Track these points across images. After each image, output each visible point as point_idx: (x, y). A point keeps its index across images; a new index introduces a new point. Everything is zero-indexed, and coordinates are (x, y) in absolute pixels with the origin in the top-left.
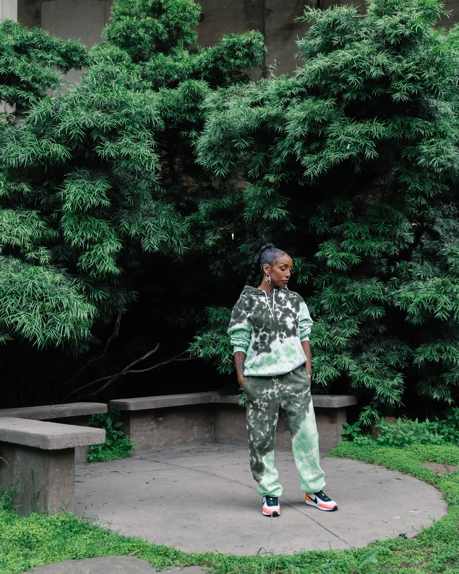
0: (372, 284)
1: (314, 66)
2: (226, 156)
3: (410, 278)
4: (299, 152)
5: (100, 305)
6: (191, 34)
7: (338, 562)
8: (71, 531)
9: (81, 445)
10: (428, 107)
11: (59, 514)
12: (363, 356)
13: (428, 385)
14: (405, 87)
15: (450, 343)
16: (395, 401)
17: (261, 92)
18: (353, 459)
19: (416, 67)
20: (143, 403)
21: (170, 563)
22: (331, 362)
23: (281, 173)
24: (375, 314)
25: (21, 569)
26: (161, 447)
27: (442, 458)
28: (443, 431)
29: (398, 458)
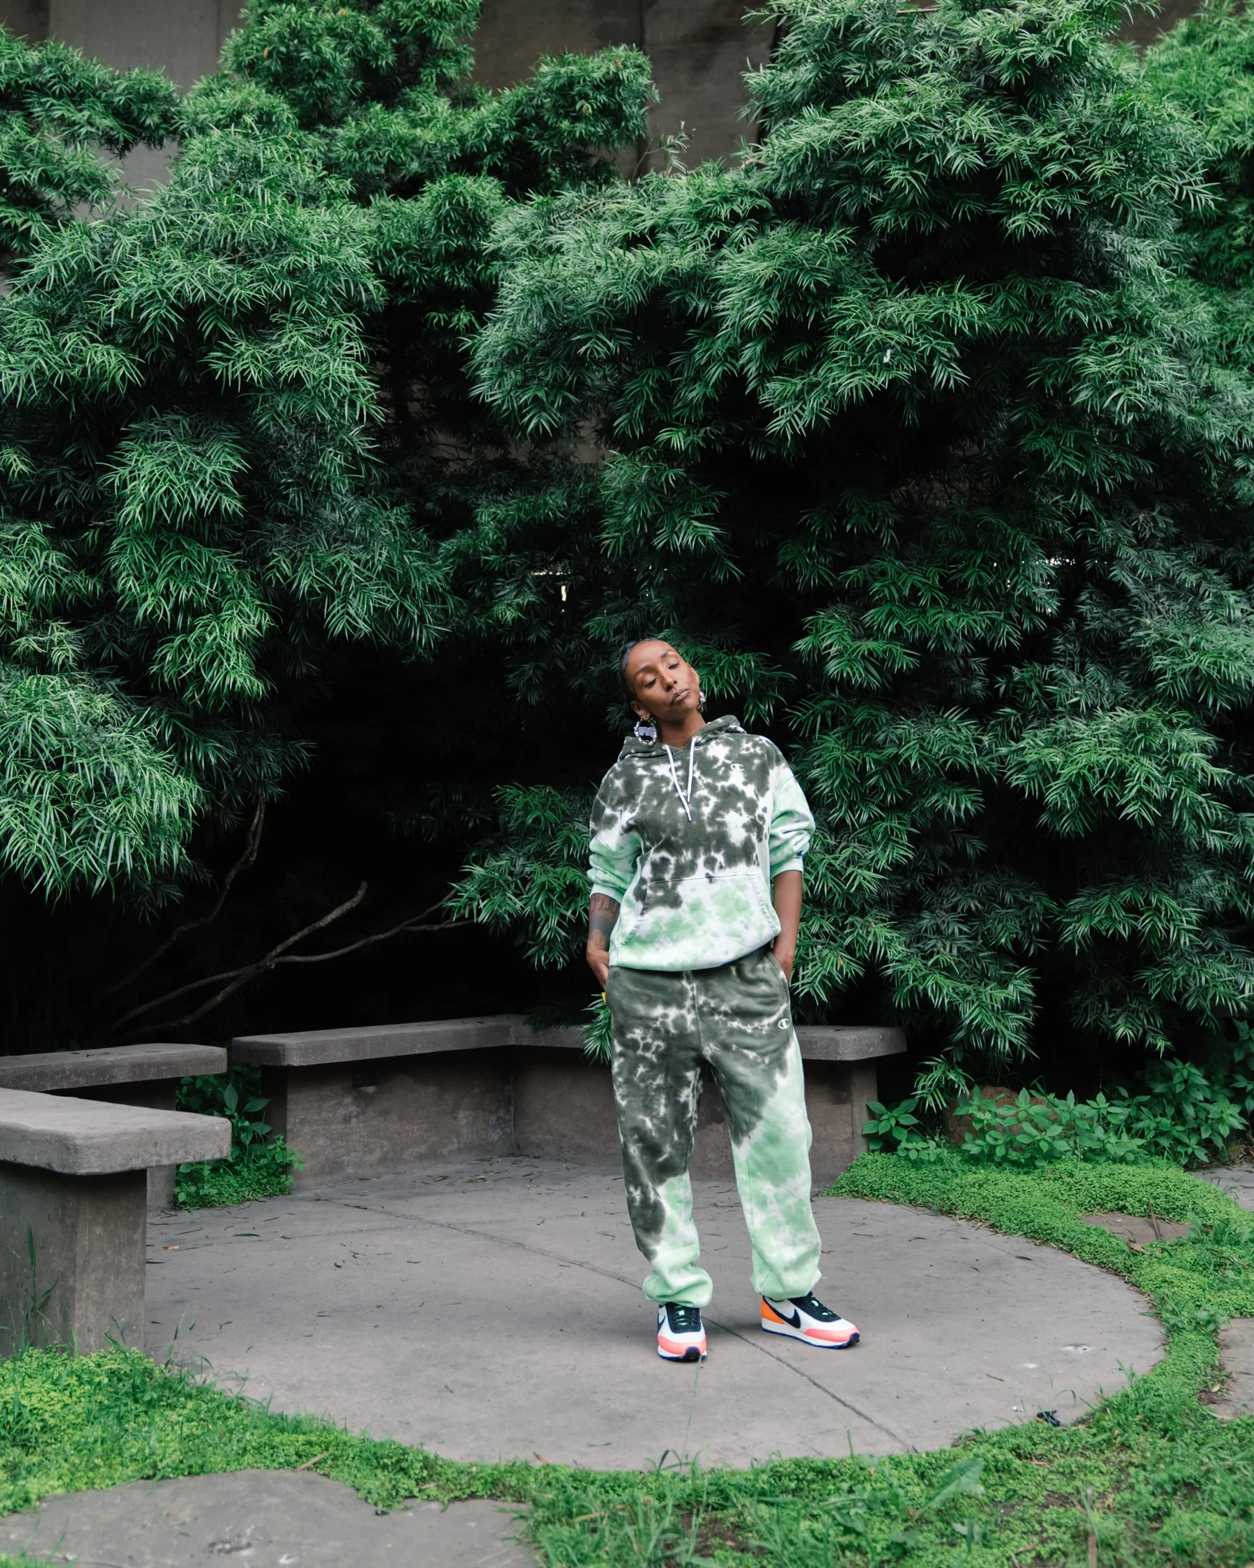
0: (947, 727)
1: (794, 139)
2: (555, 379)
3: (1049, 710)
4: (753, 369)
5: (209, 779)
6: (456, 54)
7: (874, 1489)
8: (136, 1401)
9: (165, 1162)
10: (1098, 251)
11: (103, 1352)
12: (925, 922)
13: (1101, 1000)
14: (1039, 198)
15: (1160, 887)
16: (1011, 1043)
17: (648, 208)
18: (895, 1201)
19: (1067, 147)
20: (324, 1047)
21: (411, 1492)
22: (837, 938)
23: (703, 425)
24: (958, 808)
25: (5, 1507)
26: (371, 1166)
27: (1140, 1201)
28: (1140, 1125)
29: (1019, 1200)
